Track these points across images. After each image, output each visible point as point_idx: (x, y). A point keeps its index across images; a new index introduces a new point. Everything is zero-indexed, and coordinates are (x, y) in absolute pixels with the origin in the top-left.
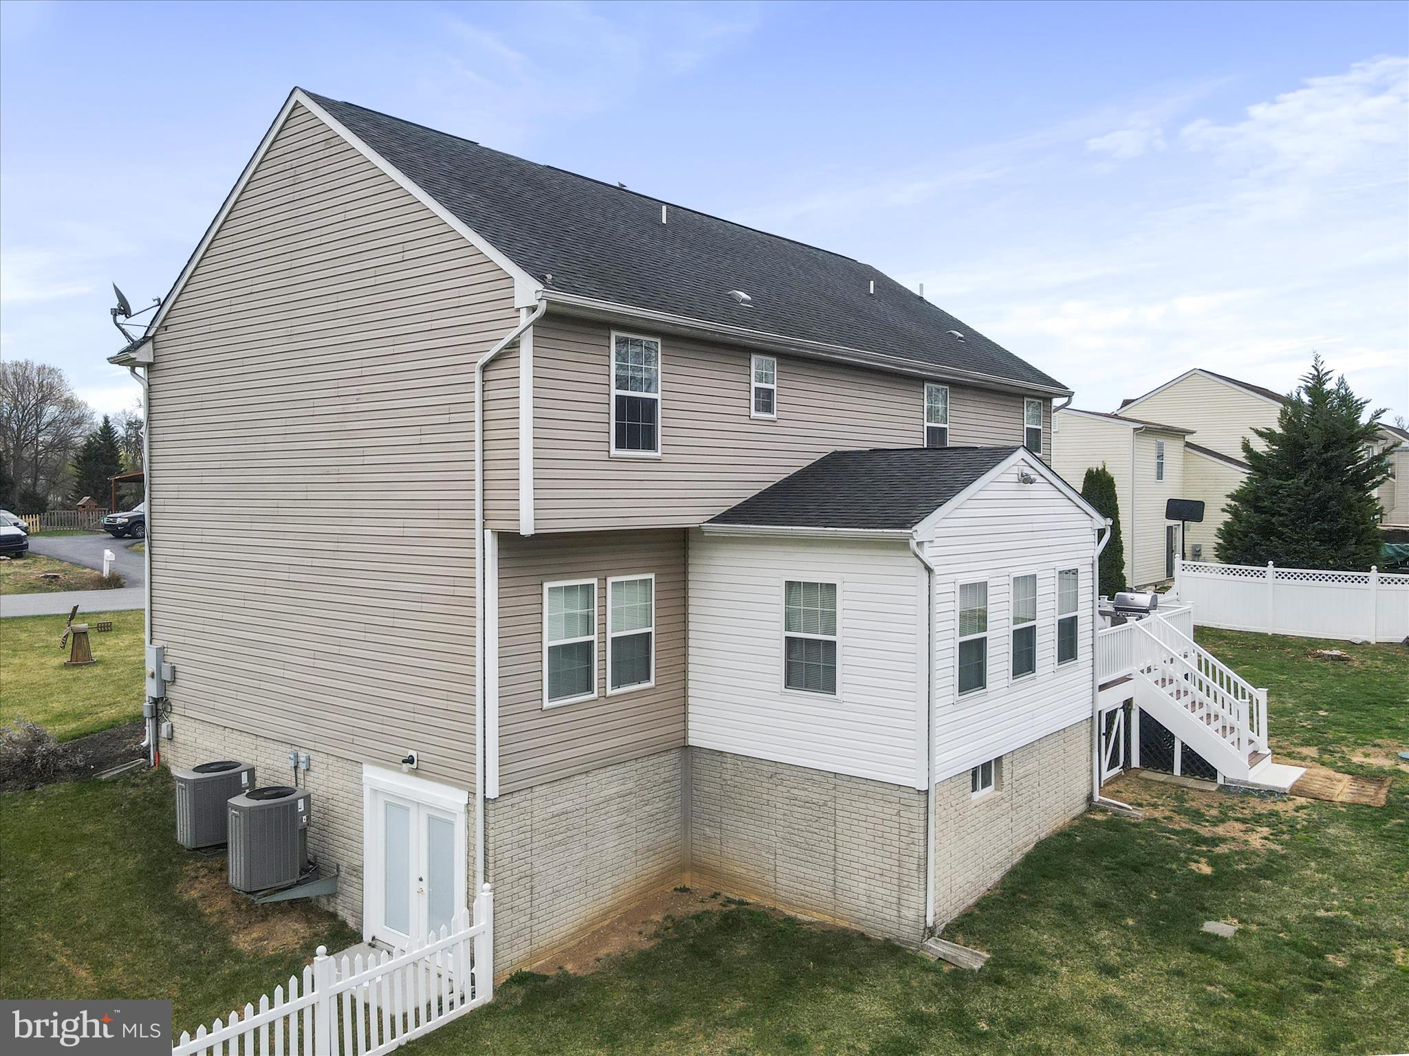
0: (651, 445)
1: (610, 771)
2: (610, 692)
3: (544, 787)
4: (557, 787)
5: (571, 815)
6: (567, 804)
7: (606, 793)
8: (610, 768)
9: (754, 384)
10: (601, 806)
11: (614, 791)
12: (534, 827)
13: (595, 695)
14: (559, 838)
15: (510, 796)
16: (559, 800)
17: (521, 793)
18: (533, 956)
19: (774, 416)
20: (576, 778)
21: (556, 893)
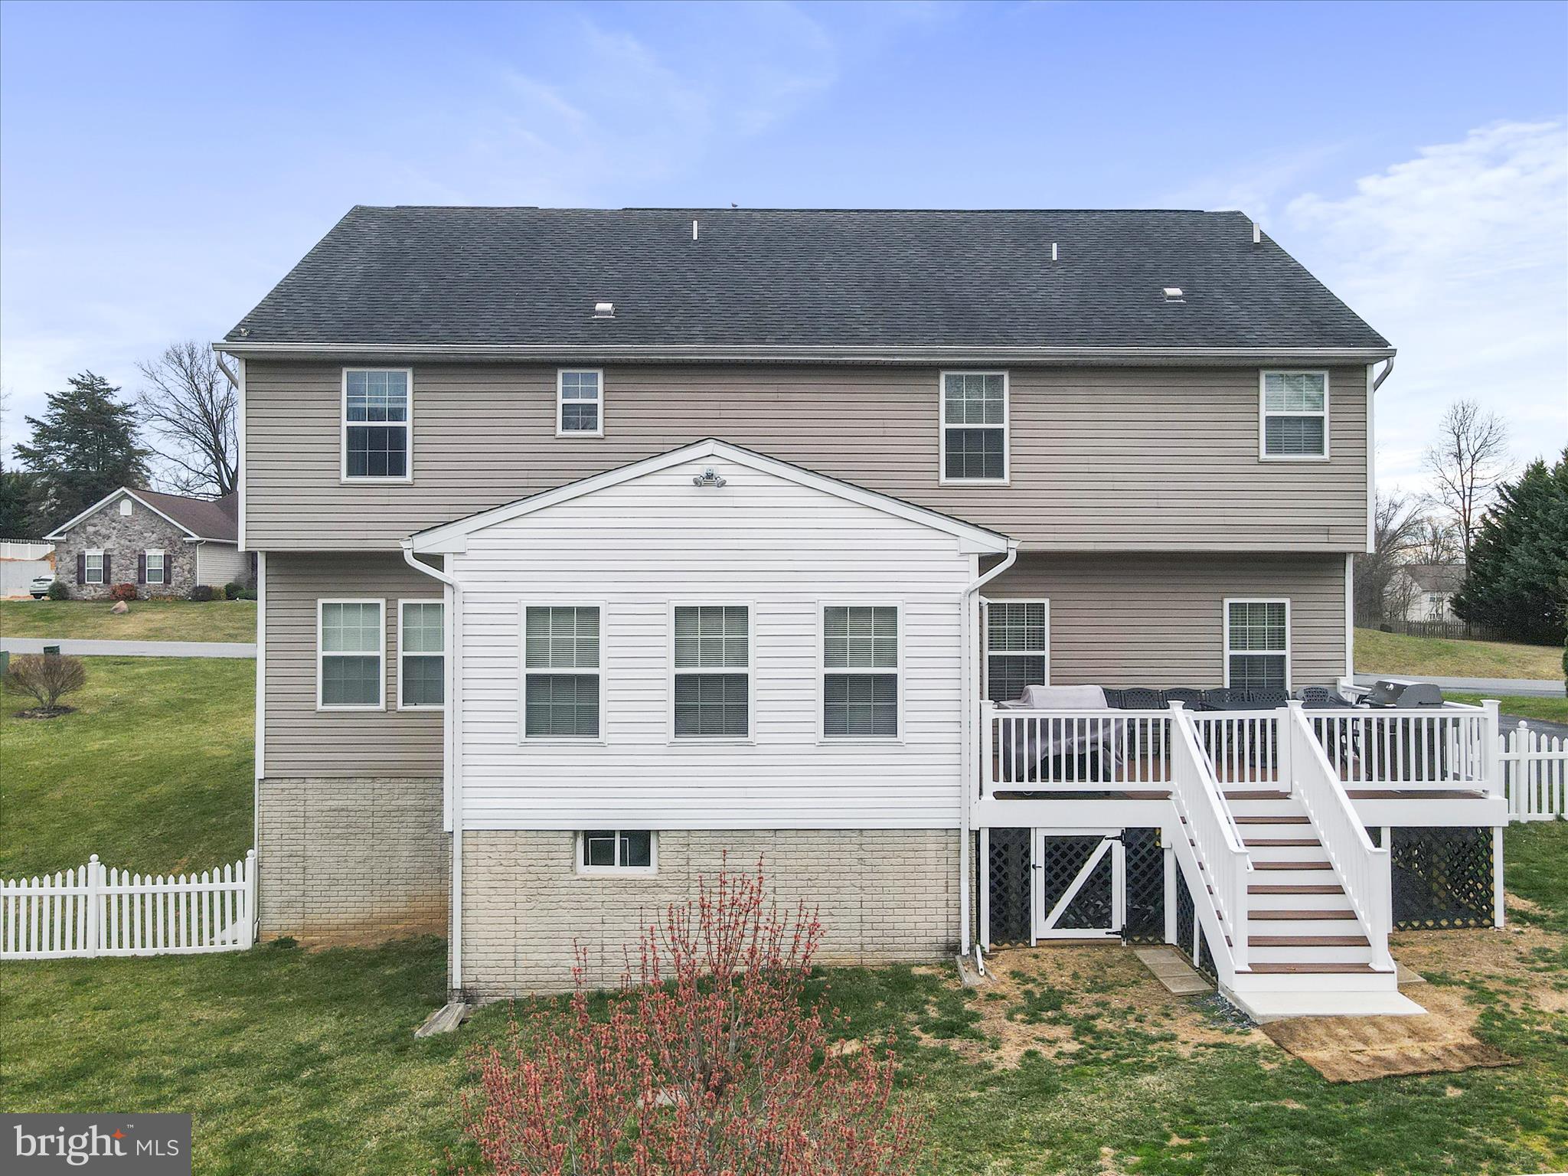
0: (399, 470)
1: (404, 784)
2: (400, 707)
3: (319, 781)
4: (335, 785)
5: (352, 814)
6: (348, 802)
7: (399, 802)
8: (405, 780)
9: (561, 401)
10: (393, 814)
11: (409, 803)
12: (307, 814)
13: (382, 706)
14: (339, 831)
15: (280, 781)
16: (338, 797)
17: (292, 781)
18: (306, 930)
19: (599, 432)
20: (358, 781)
21: (334, 881)
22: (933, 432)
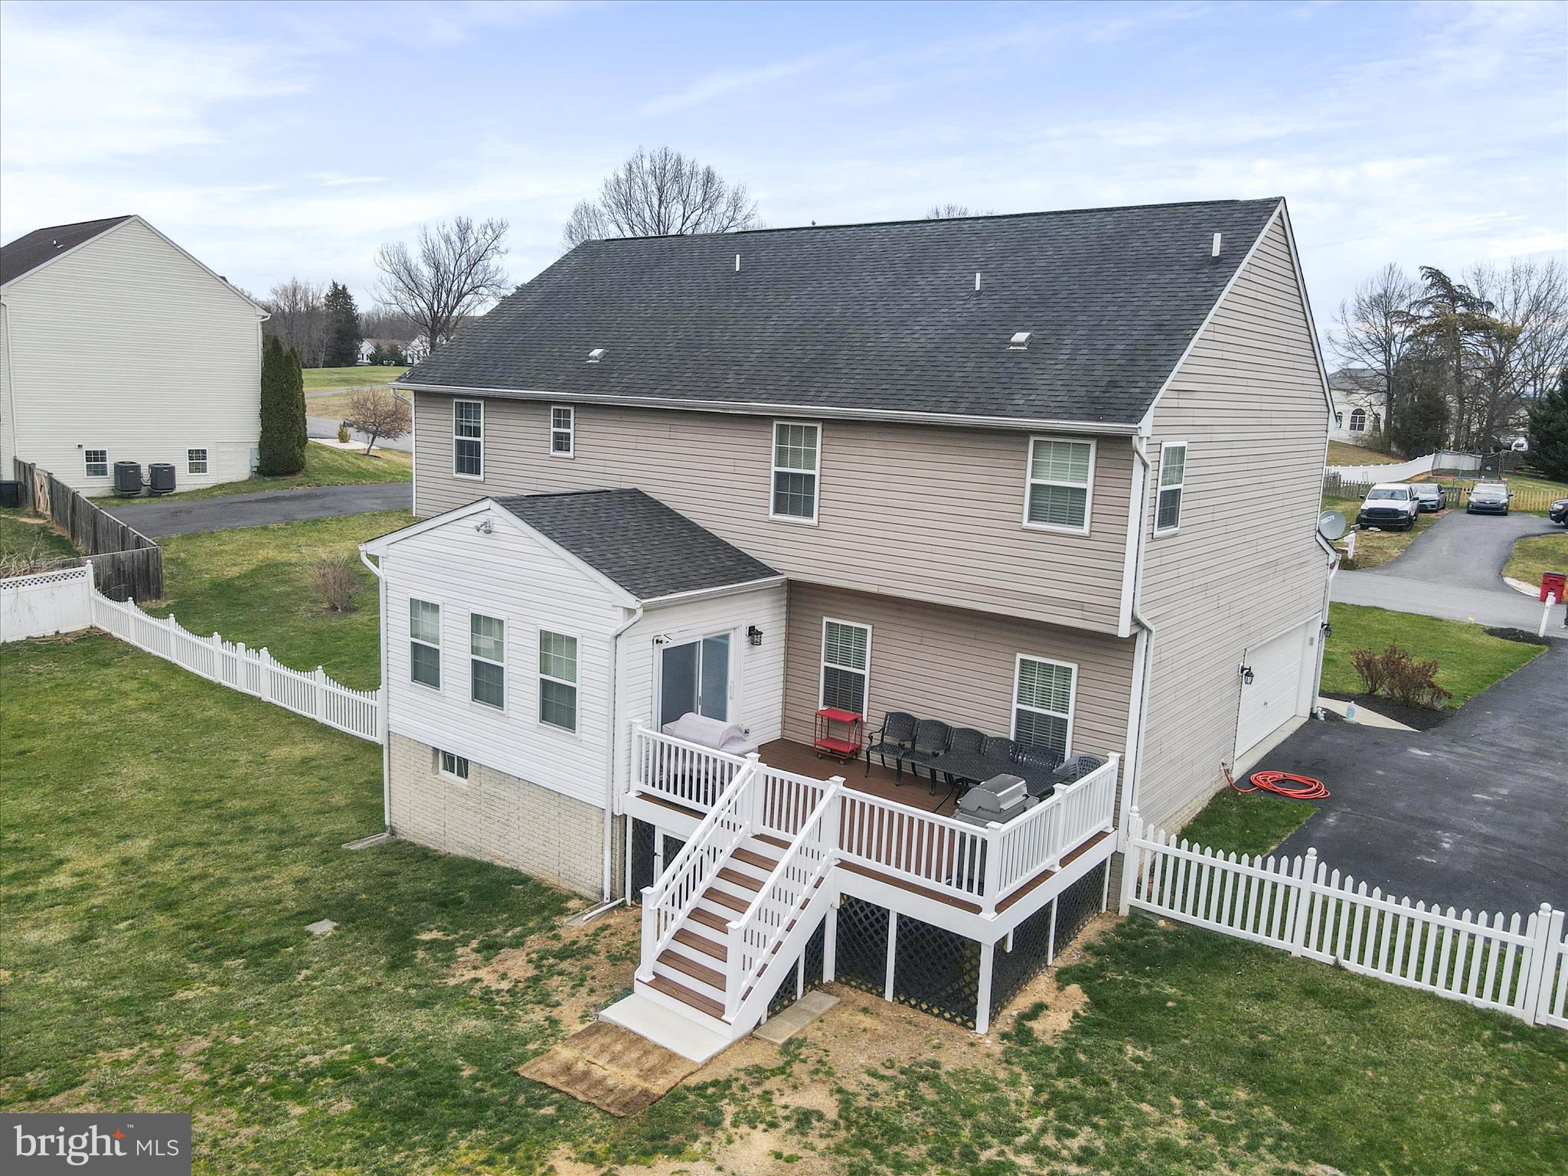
0: (479, 471)
9: (553, 429)
19: (571, 455)
22: (764, 473)
